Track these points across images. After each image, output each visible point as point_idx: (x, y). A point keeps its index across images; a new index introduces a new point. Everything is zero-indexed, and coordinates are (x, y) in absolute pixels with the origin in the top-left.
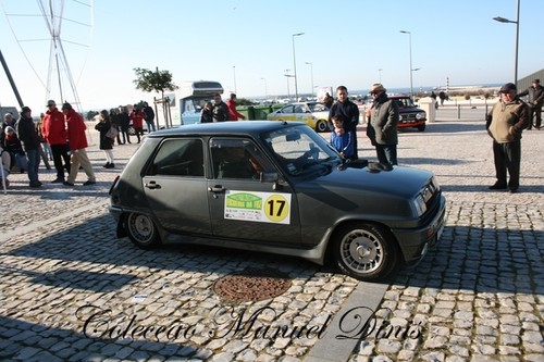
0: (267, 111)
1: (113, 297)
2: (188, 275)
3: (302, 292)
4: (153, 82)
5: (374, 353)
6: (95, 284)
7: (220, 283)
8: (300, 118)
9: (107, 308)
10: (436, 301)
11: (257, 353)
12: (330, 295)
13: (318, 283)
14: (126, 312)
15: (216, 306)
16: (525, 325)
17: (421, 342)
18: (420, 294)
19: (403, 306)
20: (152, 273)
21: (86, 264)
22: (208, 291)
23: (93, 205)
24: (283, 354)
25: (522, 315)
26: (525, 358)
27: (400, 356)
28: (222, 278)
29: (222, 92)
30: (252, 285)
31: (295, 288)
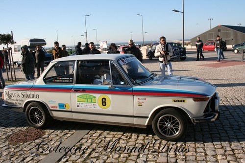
3: (48, 137)
4: (2, 40)
5: (67, 161)
7: (12, 135)
10: (105, 138)
12: (60, 138)
13: (57, 133)
15: (6, 146)
18: (100, 135)
19: (90, 141)
22: (5, 139)
25: (137, 141)
26: (129, 158)
27: (77, 162)
28: (14, 134)
29: (45, 44)
30: (27, 135)
31: (46, 135)
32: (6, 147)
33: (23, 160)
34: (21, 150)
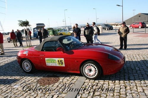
0: (57, 31)
1: (9, 86)
2: (31, 79)
3: (63, 81)
4: (24, 24)
6: (4, 83)
8: (66, 33)
9: (7, 90)
10: (99, 82)
12: (70, 82)
14: (12, 90)
16: (121, 87)
17: (94, 94)
19: (90, 84)
20: (21, 79)
21: (2, 77)
22: (36, 83)
23: (6, 60)
25: (121, 84)
26: (121, 96)
28: (41, 79)
29: (45, 26)
30: (49, 80)
31: (61, 80)
33: (52, 97)
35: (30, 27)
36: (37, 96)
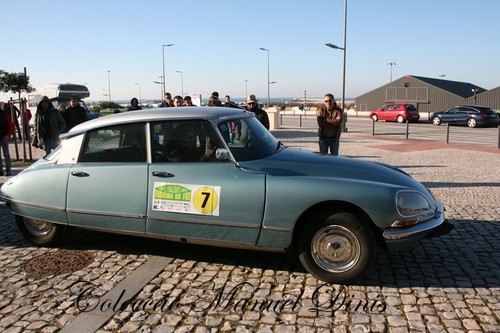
3: (99, 266)
4: (9, 83)
7: (32, 262)
10: (204, 270)
11: (41, 314)
12: (121, 268)
13: (116, 260)
15: (21, 280)
18: (194, 266)
19: (177, 275)
22: (18, 268)
24: (64, 313)
25: (263, 279)
28: (36, 258)
29: (88, 95)
30: (59, 262)
31: (95, 263)
32: (22, 283)
33: (56, 306)
34: (51, 288)
35: (32, 93)
36: (10, 303)
